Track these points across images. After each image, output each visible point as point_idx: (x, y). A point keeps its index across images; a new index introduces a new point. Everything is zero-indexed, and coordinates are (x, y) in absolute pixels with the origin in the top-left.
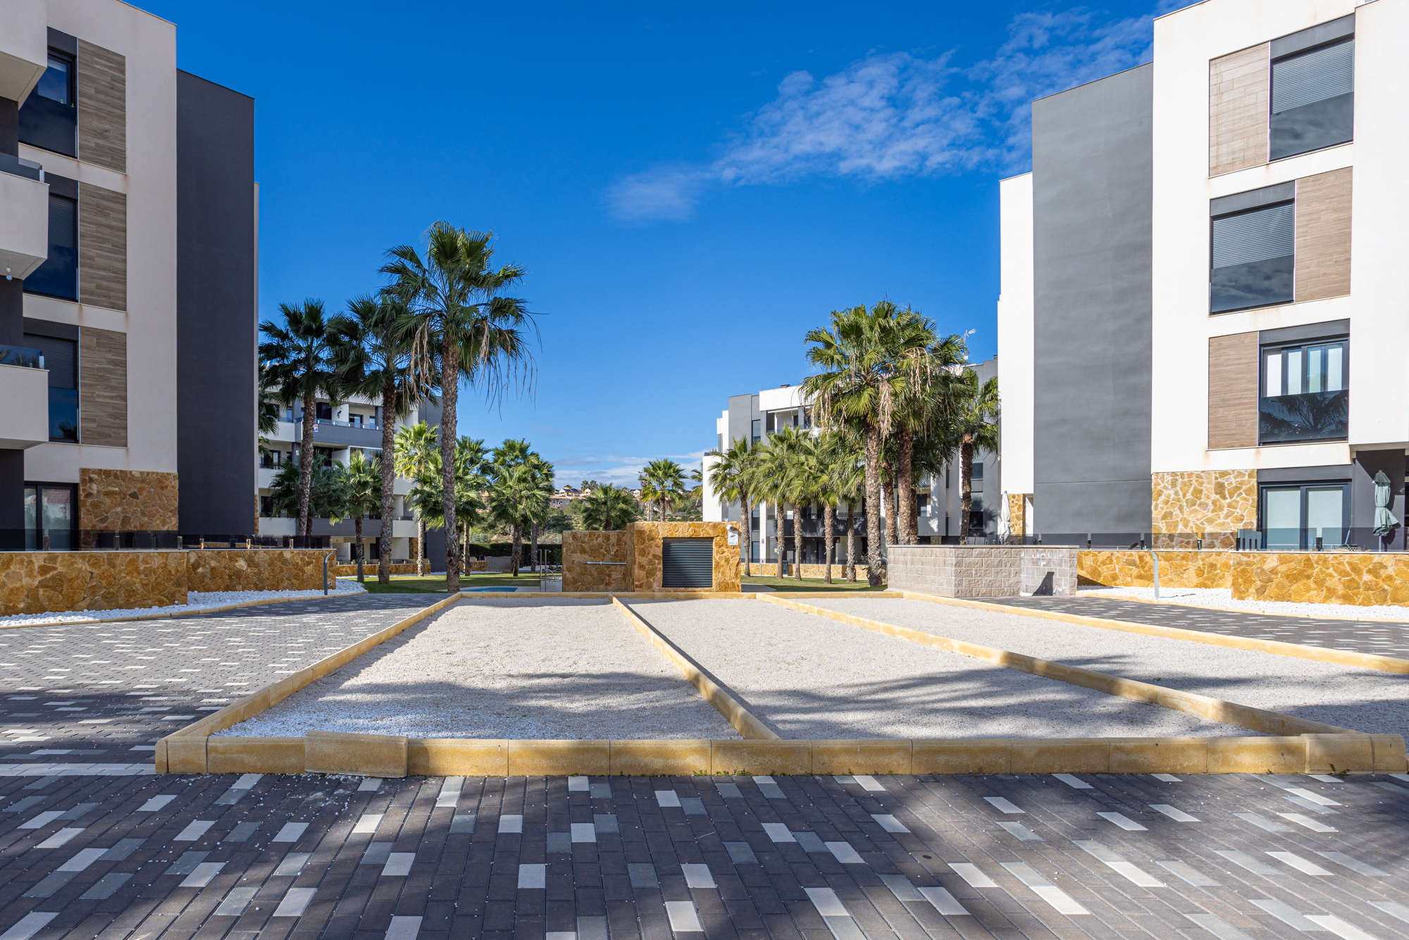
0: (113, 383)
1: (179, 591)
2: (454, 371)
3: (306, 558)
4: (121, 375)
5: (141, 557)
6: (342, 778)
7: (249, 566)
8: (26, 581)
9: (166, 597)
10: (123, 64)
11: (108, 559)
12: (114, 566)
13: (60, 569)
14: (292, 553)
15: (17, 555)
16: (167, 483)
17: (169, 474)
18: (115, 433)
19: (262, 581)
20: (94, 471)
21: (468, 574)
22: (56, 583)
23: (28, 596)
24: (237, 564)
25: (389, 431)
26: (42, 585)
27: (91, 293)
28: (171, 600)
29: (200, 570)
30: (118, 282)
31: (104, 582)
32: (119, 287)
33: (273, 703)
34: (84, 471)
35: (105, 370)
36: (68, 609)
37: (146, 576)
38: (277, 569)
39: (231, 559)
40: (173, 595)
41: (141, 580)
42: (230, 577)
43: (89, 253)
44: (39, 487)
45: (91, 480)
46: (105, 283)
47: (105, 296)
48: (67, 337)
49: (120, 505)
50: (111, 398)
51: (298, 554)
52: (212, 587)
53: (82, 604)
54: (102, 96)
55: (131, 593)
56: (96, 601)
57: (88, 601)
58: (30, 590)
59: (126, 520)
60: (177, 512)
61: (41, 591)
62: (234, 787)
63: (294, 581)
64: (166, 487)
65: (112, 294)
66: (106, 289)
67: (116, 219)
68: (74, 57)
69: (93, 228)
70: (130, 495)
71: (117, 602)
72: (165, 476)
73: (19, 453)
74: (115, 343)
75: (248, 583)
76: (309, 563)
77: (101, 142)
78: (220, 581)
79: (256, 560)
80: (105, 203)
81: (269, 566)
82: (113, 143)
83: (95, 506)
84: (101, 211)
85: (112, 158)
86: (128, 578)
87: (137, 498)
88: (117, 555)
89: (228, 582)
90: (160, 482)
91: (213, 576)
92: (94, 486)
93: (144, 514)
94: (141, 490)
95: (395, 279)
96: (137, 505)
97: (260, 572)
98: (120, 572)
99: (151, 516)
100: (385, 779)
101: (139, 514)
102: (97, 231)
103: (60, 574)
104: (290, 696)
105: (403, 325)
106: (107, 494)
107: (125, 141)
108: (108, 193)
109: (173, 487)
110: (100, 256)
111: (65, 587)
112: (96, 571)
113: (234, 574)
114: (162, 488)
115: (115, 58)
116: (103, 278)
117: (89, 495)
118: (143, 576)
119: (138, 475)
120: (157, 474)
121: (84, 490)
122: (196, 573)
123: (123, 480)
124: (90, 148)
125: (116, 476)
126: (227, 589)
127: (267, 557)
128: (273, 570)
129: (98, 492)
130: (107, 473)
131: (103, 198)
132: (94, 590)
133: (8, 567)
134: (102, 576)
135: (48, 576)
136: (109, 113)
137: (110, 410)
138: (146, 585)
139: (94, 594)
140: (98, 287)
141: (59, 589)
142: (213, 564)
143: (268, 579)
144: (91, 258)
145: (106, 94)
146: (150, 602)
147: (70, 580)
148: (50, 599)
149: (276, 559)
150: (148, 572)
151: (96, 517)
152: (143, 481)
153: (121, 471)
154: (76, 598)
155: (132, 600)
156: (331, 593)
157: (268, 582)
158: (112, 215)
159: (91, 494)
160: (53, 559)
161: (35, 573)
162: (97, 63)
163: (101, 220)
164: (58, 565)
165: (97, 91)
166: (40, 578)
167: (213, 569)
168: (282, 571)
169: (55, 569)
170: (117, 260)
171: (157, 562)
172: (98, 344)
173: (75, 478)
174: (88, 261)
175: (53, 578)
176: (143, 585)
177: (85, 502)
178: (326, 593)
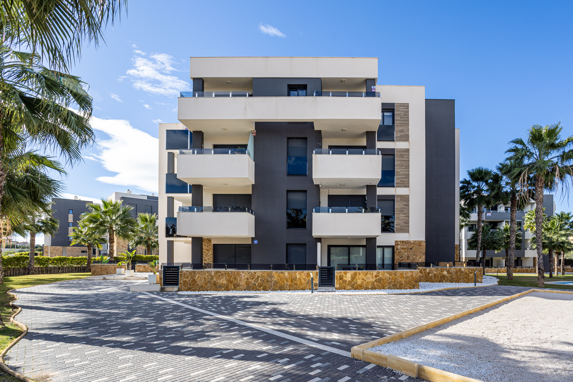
0: (405, 212)
1: (416, 284)
2: (542, 189)
3: (470, 271)
4: (407, 209)
5: (404, 273)
6: (397, 372)
7: (448, 273)
8: (371, 280)
9: (412, 286)
10: (408, 106)
11: (394, 273)
12: (396, 276)
13: (381, 276)
14: (465, 269)
15: (369, 272)
16: (422, 244)
17: (422, 241)
18: (405, 229)
19: (453, 279)
20: (399, 242)
21: (563, 274)
22: (379, 281)
23: (372, 284)
24: (443, 273)
25: (513, 216)
26: (376, 281)
27: (399, 184)
28: (414, 287)
29: (430, 275)
30: (407, 178)
31: (393, 280)
32: (407, 180)
33: (404, 337)
34: (396, 242)
35: (402, 208)
36: (383, 288)
37: (406, 279)
38: (458, 275)
39: (441, 271)
40: (414, 285)
41: (404, 280)
42: (441, 277)
43: (398, 171)
44: (383, 247)
45: (398, 244)
46: (403, 180)
47: (403, 184)
48: (391, 199)
49: (407, 252)
50: (404, 217)
51: (467, 269)
52: (434, 281)
53: (386, 287)
54: (402, 119)
55: (401, 284)
56: (390, 286)
57: (388, 286)
58: (372, 282)
59: (408, 258)
60: (425, 254)
61: (375, 282)
62: (365, 367)
63: (465, 279)
64: (421, 245)
65: (405, 182)
66: (403, 181)
67: (406, 158)
68: (394, 109)
69: (399, 162)
70: (410, 249)
71: (397, 287)
72: (421, 242)
73: (375, 238)
74: (406, 199)
75: (447, 280)
76: (471, 273)
77: (402, 134)
78: (437, 279)
79: (451, 271)
80: (403, 153)
81: (456, 273)
82: (405, 133)
83: (399, 252)
84: (402, 156)
85: (405, 138)
86: (400, 279)
87: (412, 250)
88: (397, 272)
89: (440, 279)
90: (420, 244)
91: (435, 277)
92: (399, 246)
93: (414, 255)
94: (413, 247)
95: (512, 154)
96: (412, 252)
97: (452, 276)
98: (398, 277)
99: (416, 255)
100: (410, 377)
101: (412, 255)
102: (400, 163)
103: (380, 278)
104: (413, 335)
105: (515, 173)
106: (403, 249)
107: (409, 131)
108: (403, 150)
109: (424, 245)
110: (401, 171)
111: (382, 282)
112: (391, 277)
113: (442, 276)
114: (420, 246)
115: (406, 105)
116: (402, 178)
117: (397, 249)
118: (405, 279)
119: (412, 242)
120: (419, 241)
121: (396, 248)
122: (429, 276)
123: (408, 244)
124: (398, 137)
125: (405, 243)
126: (440, 282)
127: (455, 270)
128: (457, 275)
129: (400, 248)
130: (403, 242)
131: (402, 152)
132: (390, 283)
133: (367, 275)
134: (392, 278)
135: (377, 278)
136: (404, 123)
137: (404, 221)
138: (406, 282)
139: (390, 284)
140: (401, 181)
141: (380, 282)
142: (435, 272)
143: (455, 278)
144: (399, 172)
145: (403, 118)
146: (407, 287)
147: (383, 280)
148: (378, 285)
149: (458, 271)
150: (407, 277)
151: (399, 256)
152: (414, 244)
153: (407, 241)
154: (385, 285)
155: (401, 287)
156: (478, 285)
157: (455, 280)
158: (405, 156)
159: (398, 249)
160: (379, 273)
161: (374, 277)
162: (400, 109)
163: (402, 159)
164: (380, 275)
165: (401, 118)
166: (375, 279)
167: (435, 274)
168: (460, 275)
169: (379, 276)
170: (406, 171)
171: (409, 274)
172: (401, 200)
173: (393, 244)
174: (398, 173)
175: (378, 279)
176: (405, 282)
177: (396, 251)
178: (475, 285)
